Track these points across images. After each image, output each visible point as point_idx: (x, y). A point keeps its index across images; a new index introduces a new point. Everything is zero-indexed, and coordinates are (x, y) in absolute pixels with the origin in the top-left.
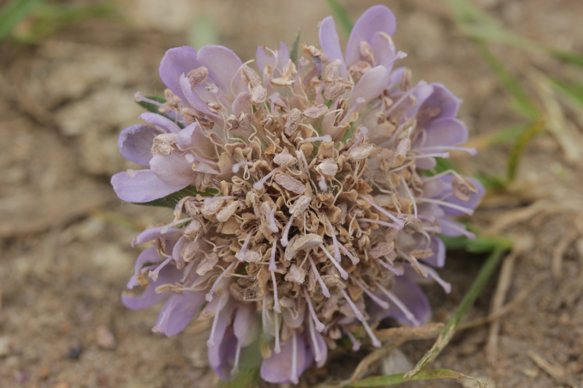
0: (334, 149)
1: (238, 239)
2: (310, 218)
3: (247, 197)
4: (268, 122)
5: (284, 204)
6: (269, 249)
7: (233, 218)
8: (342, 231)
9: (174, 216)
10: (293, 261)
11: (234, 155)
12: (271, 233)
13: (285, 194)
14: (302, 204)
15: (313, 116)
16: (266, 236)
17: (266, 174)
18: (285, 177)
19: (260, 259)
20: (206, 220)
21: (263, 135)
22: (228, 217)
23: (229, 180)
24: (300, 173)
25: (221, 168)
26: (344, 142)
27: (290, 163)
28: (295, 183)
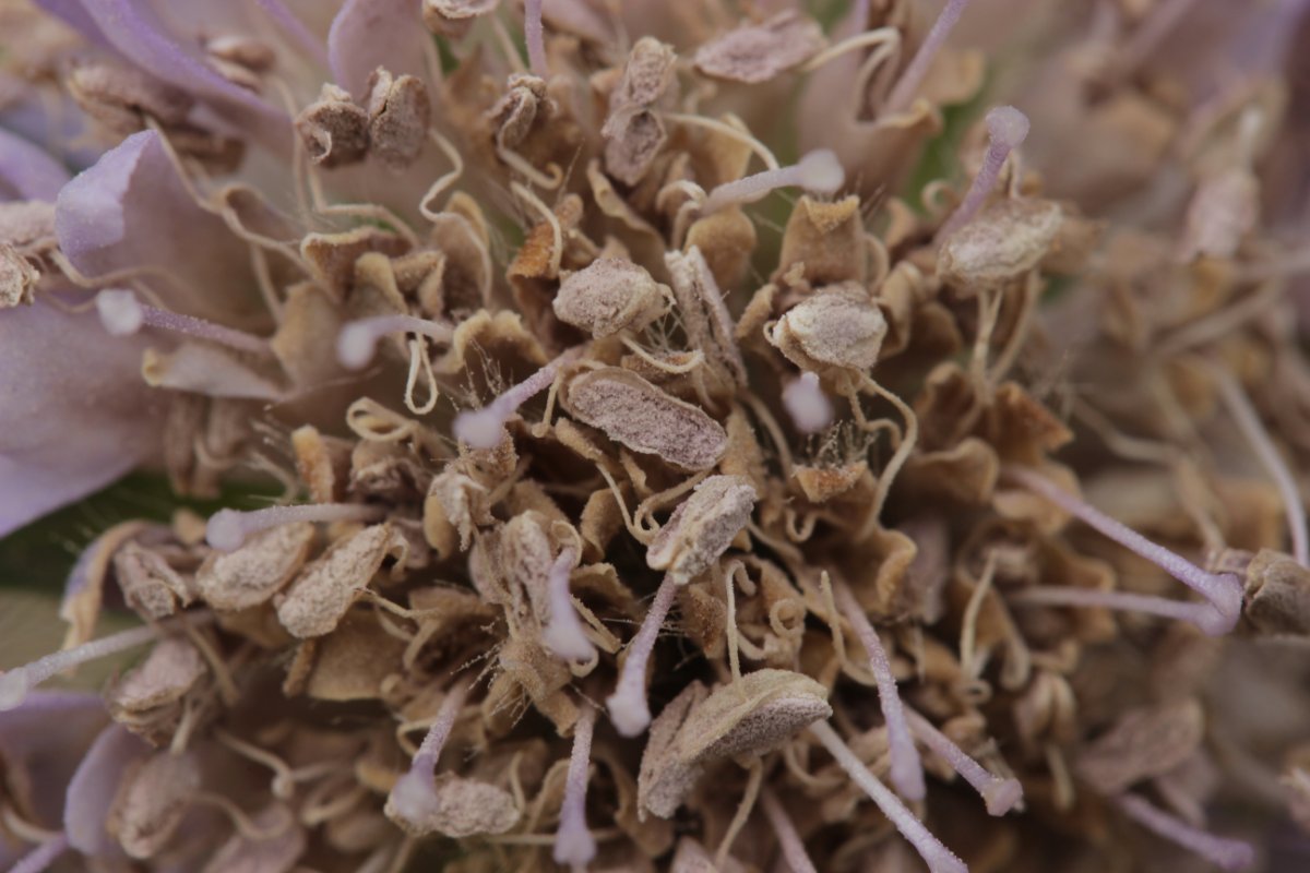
0: (860, 233)
1: (397, 723)
2: (759, 593)
3: (431, 504)
4: (518, 110)
5: (623, 528)
6: (559, 764)
7: (364, 614)
8: (929, 658)
9: (65, 626)
10: (687, 824)
11: (355, 296)
12: (560, 679)
13: (621, 476)
14: (711, 516)
15: (747, 74)
16: (538, 693)
17: (519, 379)
18: (618, 385)
19: (514, 816)
20: (227, 641)
21: (494, 185)
22: (341, 610)
23: (334, 426)
24: (694, 360)
25: (291, 368)
26: (914, 202)
27: (638, 314)
28: (670, 416)
